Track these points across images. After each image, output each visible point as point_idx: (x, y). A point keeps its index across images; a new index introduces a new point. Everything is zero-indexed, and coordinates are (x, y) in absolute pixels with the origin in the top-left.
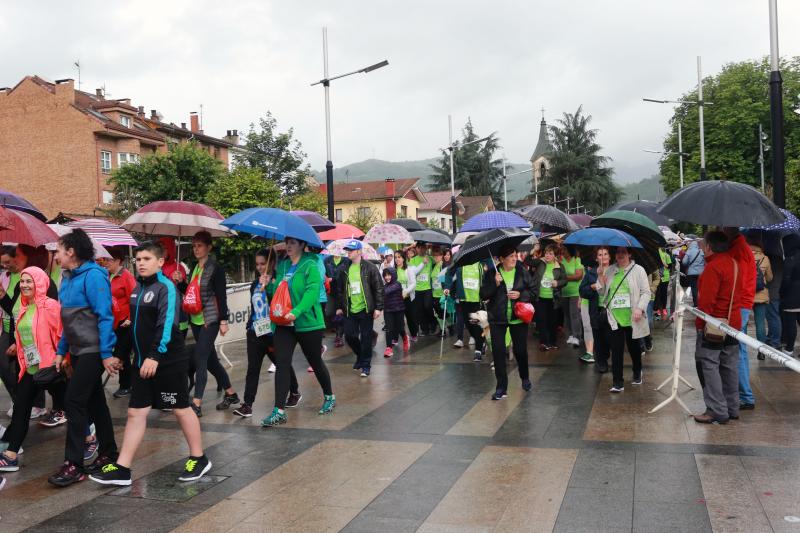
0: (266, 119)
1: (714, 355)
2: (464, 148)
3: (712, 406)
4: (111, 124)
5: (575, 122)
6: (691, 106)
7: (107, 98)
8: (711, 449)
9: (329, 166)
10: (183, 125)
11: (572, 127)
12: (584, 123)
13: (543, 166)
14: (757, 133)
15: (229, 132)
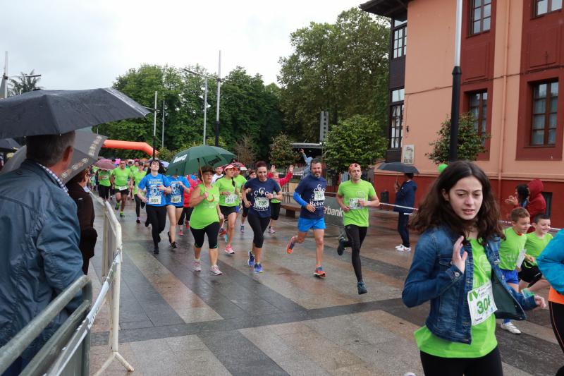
5: (29, 81)
11: (26, 82)
12: (35, 82)
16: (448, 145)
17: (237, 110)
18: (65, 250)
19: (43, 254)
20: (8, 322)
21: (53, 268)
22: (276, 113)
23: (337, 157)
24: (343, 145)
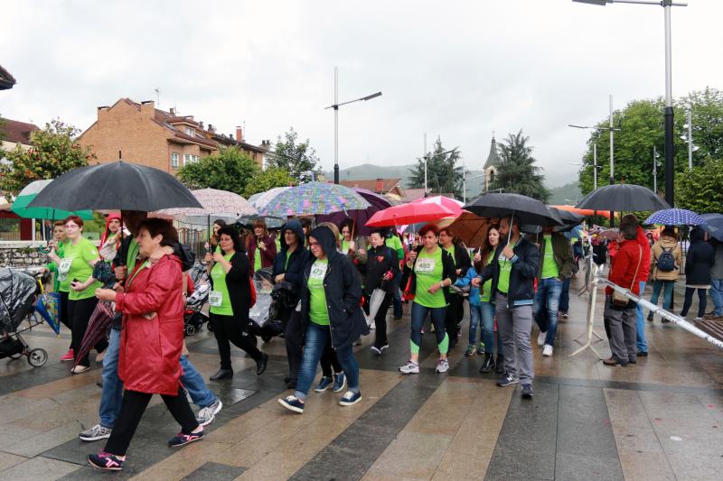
0: (289, 132)
1: (618, 315)
2: (434, 158)
3: (617, 353)
4: (179, 134)
5: (517, 141)
6: (603, 132)
7: (177, 115)
8: (615, 385)
9: (336, 168)
10: (231, 135)
11: (515, 145)
12: (523, 142)
13: (492, 172)
14: (652, 153)
15: (264, 142)
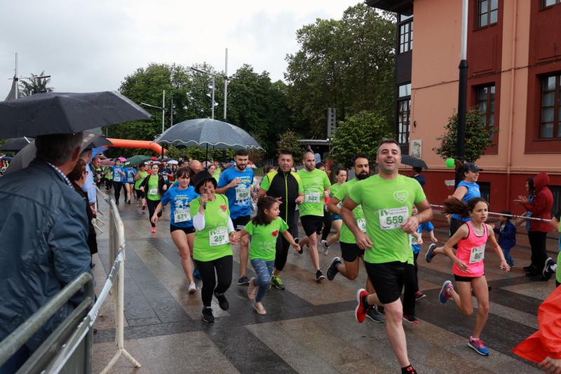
5: (39, 82)
11: (37, 84)
12: (45, 83)
16: (456, 140)
17: (244, 108)
18: (75, 246)
19: (54, 249)
20: (17, 316)
21: (63, 263)
22: (283, 110)
23: (344, 153)
24: (350, 141)
